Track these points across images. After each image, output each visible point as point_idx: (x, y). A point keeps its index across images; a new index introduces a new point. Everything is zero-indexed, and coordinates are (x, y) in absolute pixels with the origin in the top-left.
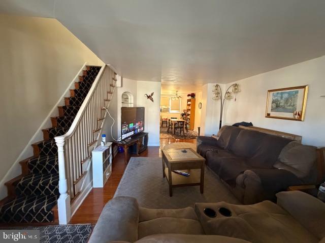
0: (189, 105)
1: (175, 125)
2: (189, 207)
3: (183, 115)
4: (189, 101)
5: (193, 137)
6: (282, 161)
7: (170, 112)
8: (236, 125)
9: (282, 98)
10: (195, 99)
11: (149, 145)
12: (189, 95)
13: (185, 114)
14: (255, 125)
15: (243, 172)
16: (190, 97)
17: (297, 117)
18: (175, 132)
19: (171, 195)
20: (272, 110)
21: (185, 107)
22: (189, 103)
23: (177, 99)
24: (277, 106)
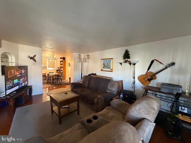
0: (61, 64)
1: (53, 77)
2: (78, 124)
3: (57, 71)
4: (61, 61)
5: (67, 84)
6: (109, 89)
7: (48, 69)
8: (90, 75)
9: (106, 62)
10: (65, 61)
11: (33, 94)
12: (61, 58)
13: (59, 70)
14: (97, 74)
15: (97, 97)
16: (62, 60)
17: (111, 70)
18: (53, 82)
19: (60, 123)
20: (103, 68)
21: (59, 66)
22: (62, 63)
23: (53, 60)
24: (105, 66)
